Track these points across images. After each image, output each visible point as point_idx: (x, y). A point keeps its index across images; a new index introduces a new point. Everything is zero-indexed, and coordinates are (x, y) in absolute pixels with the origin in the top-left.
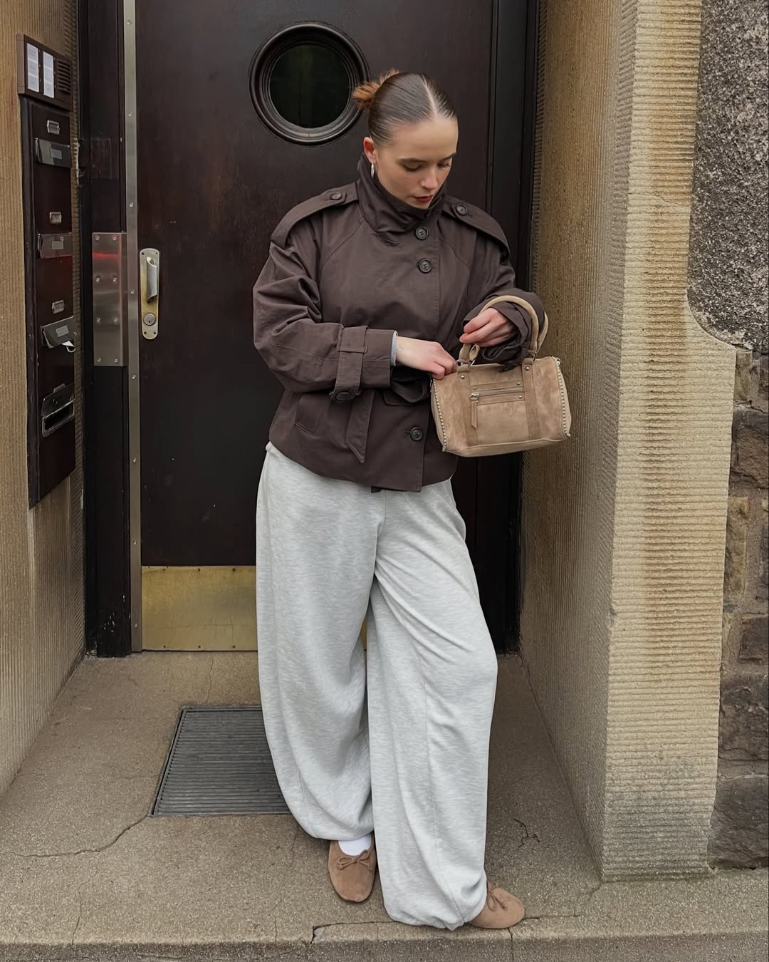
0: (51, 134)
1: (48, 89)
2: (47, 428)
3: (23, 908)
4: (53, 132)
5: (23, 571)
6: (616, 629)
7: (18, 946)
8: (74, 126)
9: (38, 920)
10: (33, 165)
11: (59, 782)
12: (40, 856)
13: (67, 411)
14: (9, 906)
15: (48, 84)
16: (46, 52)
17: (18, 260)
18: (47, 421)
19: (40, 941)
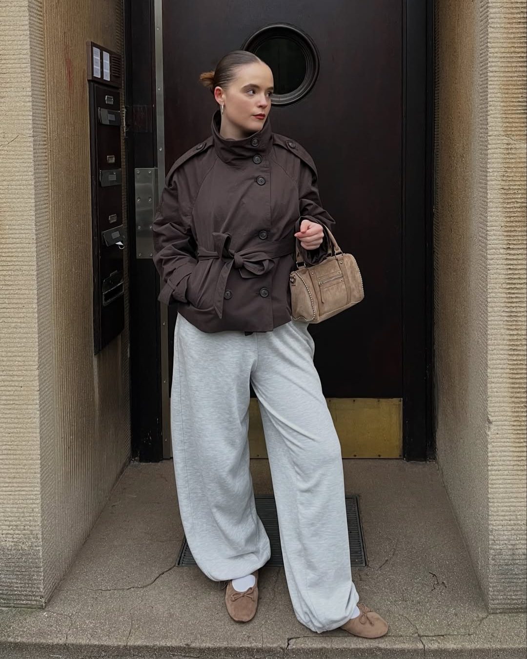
0: (107, 104)
1: (106, 75)
2: (106, 300)
3: (94, 622)
4: (109, 103)
5: (91, 397)
6: (492, 432)
7: (91, 646)
8: (123, 98)
9: (104, 630)
10: (97, 126)
11: (116, 543)
12: (104, 590)
13: (119, 289)
14: (85, 621)
15: (106, 72)
16: (105, 51)
17: (87, 188)
18: (106, 295)
19: (105, 643)
